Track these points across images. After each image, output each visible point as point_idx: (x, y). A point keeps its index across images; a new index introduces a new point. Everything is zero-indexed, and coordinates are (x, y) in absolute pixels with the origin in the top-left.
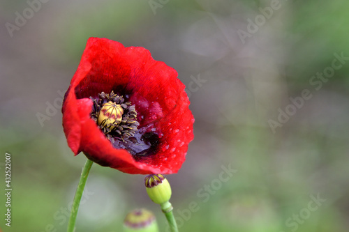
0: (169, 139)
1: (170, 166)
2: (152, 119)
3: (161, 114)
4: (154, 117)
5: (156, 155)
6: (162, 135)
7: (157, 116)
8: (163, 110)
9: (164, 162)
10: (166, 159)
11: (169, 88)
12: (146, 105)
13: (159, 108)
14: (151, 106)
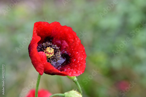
0: (74, 56)
1: (79, 69)
2: (64, 48)
3: (67, 45)
4: (65, 47)
5: (71, 64)
6: (70, 54)
7: (66, 46)
8: (68, 44)
9: (76, 68)
10: (76, 66)
11: (69, 35)
12: (60, 42)
13: (66, 43)
14: (62, 43)
